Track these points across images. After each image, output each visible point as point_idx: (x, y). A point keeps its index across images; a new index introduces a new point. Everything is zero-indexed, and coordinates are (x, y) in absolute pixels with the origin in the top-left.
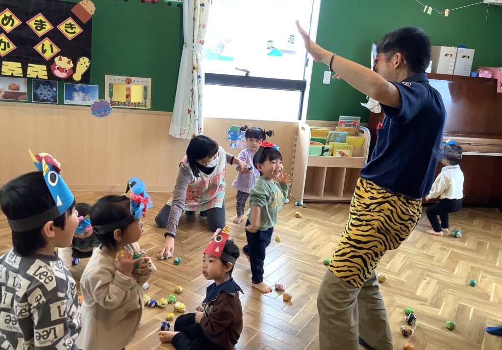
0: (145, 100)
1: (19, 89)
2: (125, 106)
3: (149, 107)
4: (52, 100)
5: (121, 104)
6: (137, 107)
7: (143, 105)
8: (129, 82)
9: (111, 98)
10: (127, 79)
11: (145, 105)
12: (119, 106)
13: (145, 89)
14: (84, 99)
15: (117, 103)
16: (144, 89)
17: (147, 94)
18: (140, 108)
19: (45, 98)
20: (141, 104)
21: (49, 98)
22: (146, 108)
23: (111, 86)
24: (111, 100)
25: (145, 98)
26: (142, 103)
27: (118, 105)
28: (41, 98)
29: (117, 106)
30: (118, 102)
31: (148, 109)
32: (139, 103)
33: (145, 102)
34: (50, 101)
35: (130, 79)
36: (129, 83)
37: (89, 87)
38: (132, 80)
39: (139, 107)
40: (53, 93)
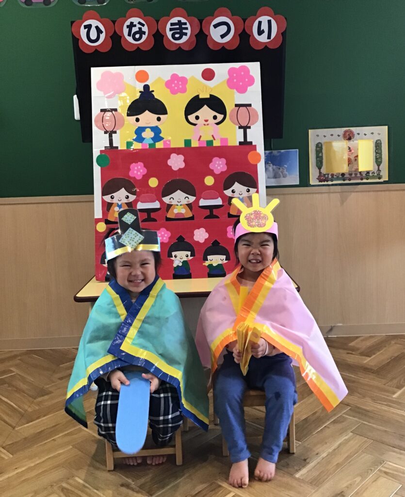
0: (379, 166)
2: (344, 180)
3: (385, 178)
5: (338, 179)
6: (365, 181)
7: (376, 174)
8: (349, 137)
9: (320, 168)
10: (346, 132)
11: (379, 174)
12: (334, 182)
13: (378, 145)
14: (276, 176)
15: (330, 177)
16: (376, 147)
17: (381, 154)
18: (369, 181)
20: (371, 174)
22: (382, 180)
23: (319, 148)
24: (320, 173)
25: (378, 161)
26: (373, 173)
27: (332, 181)
29: (330, 183)
30: (332, 175)
31: (385, 182)
32: (368, 172)
33: (379, 170)
35: (351, 132)
36: (350, 139)
37: (282, 153)
38: (355, 133)
39: (367, 179)
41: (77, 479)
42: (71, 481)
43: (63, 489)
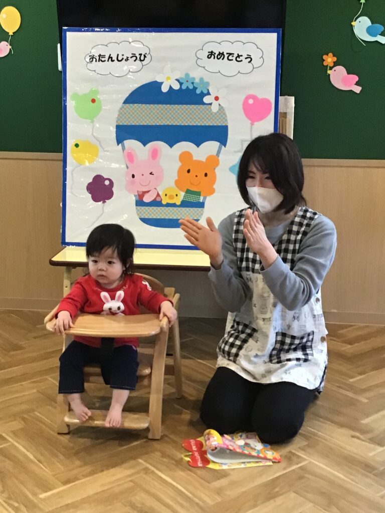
41: (36, 413)
42: (31, 414)
43: (23, 419)
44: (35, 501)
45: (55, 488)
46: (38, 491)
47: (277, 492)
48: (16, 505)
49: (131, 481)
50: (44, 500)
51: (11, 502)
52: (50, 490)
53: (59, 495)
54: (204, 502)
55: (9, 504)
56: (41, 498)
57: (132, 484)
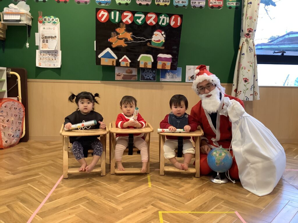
1: (132, 73)
4: (152, 79)
14: (172, 78)
19: (148, 78)
21: (151, 78)
28: (146, 78)
34: (151, 80)
40: (153, 74)
44: (116, 198)
45: (121, 194)
46: (115, 195)
47: (204, 190)
48: (109, 200)
49: (149, 190)
50: (119, 197)
51: (106, 199)
52: (120, 194)
53: (124, 196)
54: (179, 195)
55: (106, 200)
56: (117, 197)
57: (149, 191)
